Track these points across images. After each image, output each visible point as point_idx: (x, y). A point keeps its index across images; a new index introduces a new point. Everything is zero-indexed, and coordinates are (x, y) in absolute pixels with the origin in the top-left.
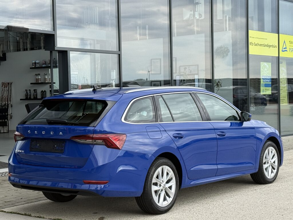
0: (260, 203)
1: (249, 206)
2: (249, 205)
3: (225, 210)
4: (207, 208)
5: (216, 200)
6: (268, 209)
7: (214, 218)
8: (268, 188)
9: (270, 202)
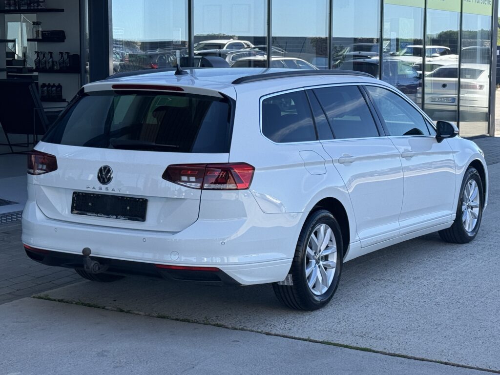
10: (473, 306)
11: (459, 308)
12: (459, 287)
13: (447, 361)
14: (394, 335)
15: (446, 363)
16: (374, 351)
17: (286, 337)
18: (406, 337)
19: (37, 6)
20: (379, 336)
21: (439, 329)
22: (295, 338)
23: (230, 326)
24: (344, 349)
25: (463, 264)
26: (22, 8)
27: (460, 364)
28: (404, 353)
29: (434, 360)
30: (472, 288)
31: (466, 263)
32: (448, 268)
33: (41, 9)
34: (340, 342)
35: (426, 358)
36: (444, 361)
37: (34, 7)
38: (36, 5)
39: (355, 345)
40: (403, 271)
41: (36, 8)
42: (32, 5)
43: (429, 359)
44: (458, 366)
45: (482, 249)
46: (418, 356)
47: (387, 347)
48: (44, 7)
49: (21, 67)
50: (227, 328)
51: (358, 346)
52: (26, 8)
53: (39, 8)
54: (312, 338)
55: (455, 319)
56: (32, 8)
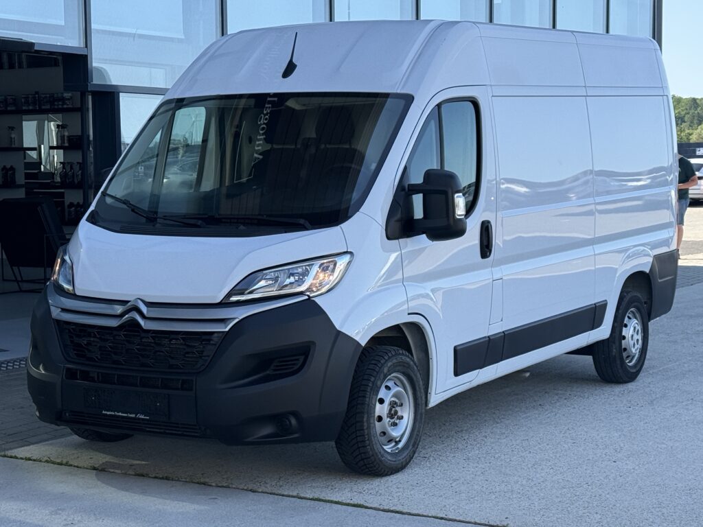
0: (562, 435)
1: (539, 441)
2: (538, 439)
3: (492, 451)
4: (452, 447)
5: (465, 428)
6: (581, 449)
7: (477, 469)
8: (565, 401)
9: (579, 433)
10: (508, 460)
11: (490, 463)
12: (505, 440)
13: (444, 516)
14: (397, 490)
15: (442, 518)
16: (367, 508)
17: (274, 494)
18: (412, 492)
19: (63, 105)
20: (380, 492)
21: (453, 485)
22: (283, 495)
23: (214, 484)
24: (333, 505)
25: (524, 416)
26: (43, 107)
27: (458, 519)
28: (399, 508)
29: (430, 515)
30: (518, 441)
31: (528, 415)
32: (502, 420)
33: (66, 108)
34: (332, 499)
35: (421, 514)
36: (441, 516)
37: (58, 105)
38: (60, 103)
39: (348, 501)
40: (447, 424)
41: (60, 106)
42: (56, 103)
43: (425, 514)
44: (455, 520)
45: (557, 400)
46: (414, 512)
47: (384, 503)
48: (70, 106)
49: (49, 181)
50: (210, 485)
51: (352, 502)
52: (48, 107)
53: (65, 106)
54: (302, 495)
55: (479, 473)
56: (56, 107)
